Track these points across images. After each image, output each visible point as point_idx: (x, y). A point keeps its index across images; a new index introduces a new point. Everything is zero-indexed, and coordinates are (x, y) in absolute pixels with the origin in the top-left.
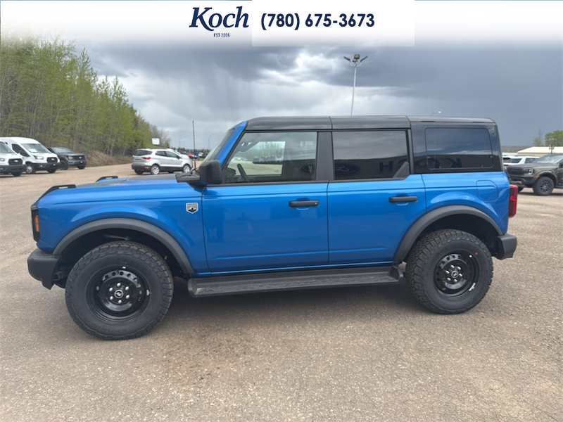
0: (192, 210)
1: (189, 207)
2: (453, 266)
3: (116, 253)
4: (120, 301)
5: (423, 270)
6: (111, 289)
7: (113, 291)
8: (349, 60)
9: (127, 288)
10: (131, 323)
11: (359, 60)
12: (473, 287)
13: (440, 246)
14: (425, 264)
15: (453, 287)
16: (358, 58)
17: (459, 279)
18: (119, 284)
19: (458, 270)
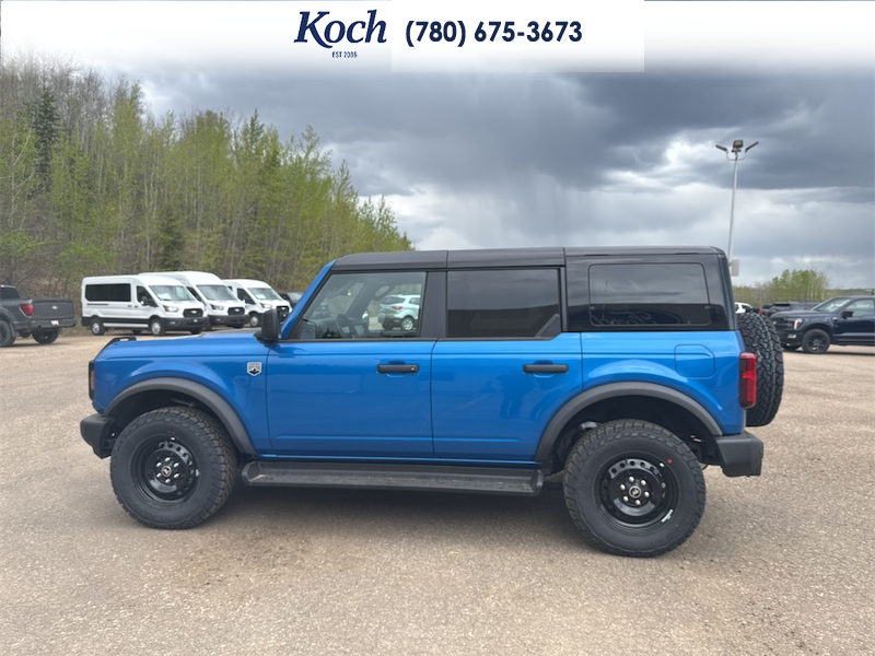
0: (254, 372)
1: (250, 367)
2: (632, 479)
3: (163, 419)
4: (167, 481)
5: (576, 478)
6: (159, 464)
7: (161, 467)
8: (725, 149)
9: (176, 465)
10: (177, 509)
11: (743, 149)
12: (668, 516)
13: (602, 443)
14: (579, 469)
15: (626, 510)
16: (741, 146)
17: (644, 501)
18: (167, 459)
19: (641, 486)
